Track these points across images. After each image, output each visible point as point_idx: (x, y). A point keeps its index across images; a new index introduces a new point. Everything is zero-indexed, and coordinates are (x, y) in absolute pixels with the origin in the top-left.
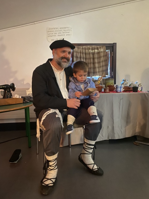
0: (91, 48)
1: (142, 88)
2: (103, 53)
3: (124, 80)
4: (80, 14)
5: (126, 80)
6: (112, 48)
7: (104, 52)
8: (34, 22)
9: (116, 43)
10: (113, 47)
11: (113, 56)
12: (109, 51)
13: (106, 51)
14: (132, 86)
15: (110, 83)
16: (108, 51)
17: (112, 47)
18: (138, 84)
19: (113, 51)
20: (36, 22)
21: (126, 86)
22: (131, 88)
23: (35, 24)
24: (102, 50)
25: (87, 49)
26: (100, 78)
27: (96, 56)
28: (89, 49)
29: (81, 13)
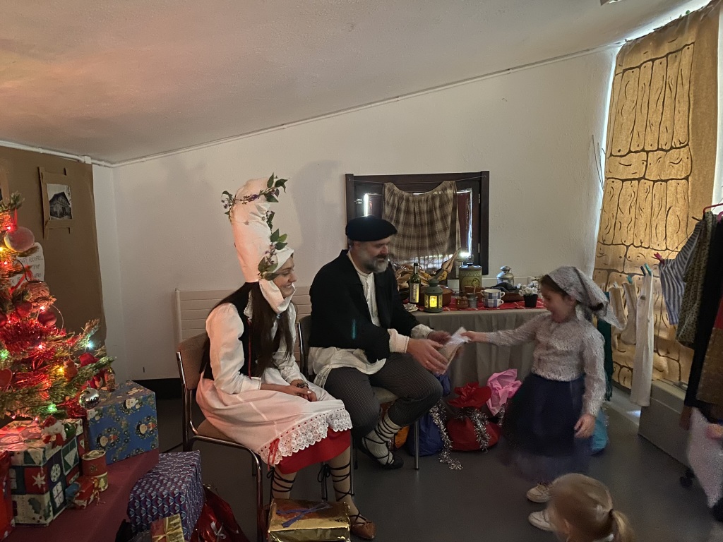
4: (397, 101)
5: (509, 271)
6: (477, 183)
8: (283, 125)
9: (487, 173)
11: (480, 205)
12: (469, 193)
15: (472, 279)
16: (467, 192)
17: (479, 182)
20: (286, 124)
23: (284, 129)
26: (448, 264)
29: (399, 98)
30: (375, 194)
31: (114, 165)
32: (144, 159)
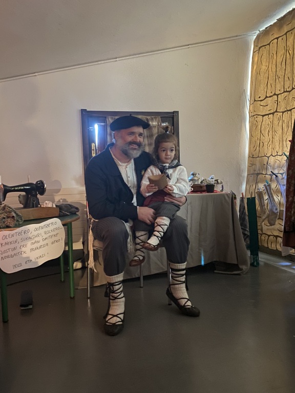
1: (222, 186)
2: (156, 129)
3: (193, 174)
4: (116, 61)
5: (196, 174)
6: (171, 119)
7: (159, 125)
8: (35, 73)
9: (178, 112)
10: (173, 118)
13: (161, 124)
14: (205, 184)
18: (214, 179)
19: (173, 126)
20: (37, 72)
21: (196, 183)
22: (204, 186)
23: (35, 76)
24: (154, 123)
29: (117, 59)
30: (102, 124)
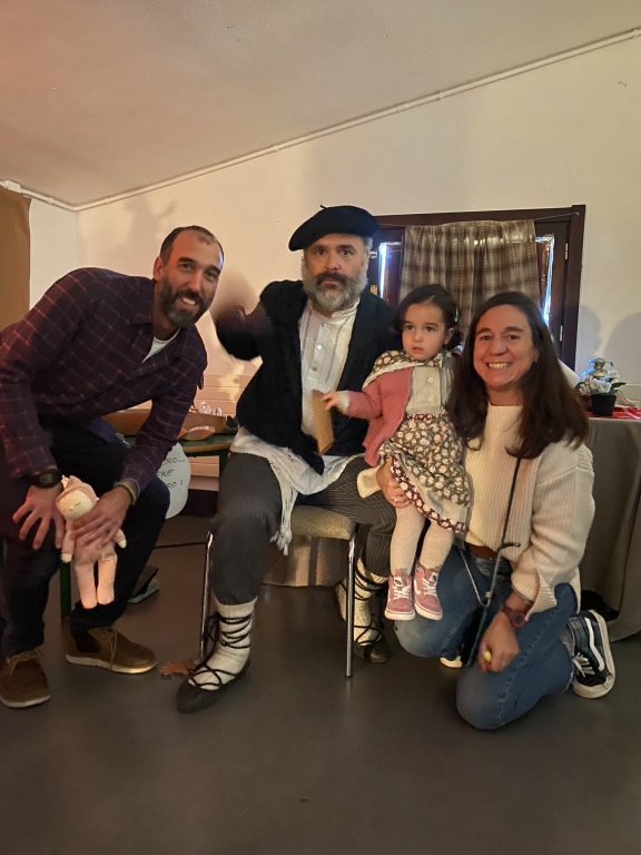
0: (471, 229)
2: (520, 249)
3: (596, 363)
4: (438, 99)
6: (564, 226)
9: (584, 206)
10: (568, 223)
11: (567, 261)
12: (549, 242)
13: (534, 239)
16: (544, 239)
19: (568, 241)
24: (516, 237)
25: (457, 235)
27: (491, 261)
28: (465, 233)
30: (396, 243)
31: (76, 209)
32: (107, 200)
